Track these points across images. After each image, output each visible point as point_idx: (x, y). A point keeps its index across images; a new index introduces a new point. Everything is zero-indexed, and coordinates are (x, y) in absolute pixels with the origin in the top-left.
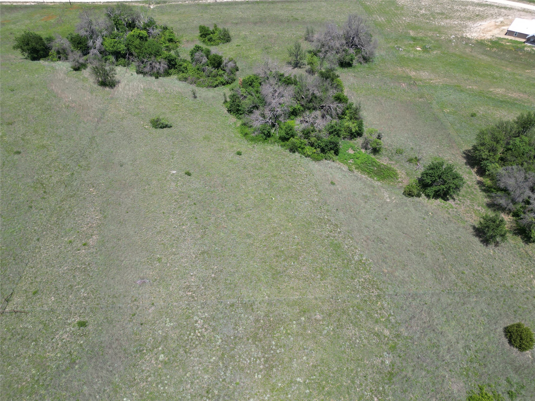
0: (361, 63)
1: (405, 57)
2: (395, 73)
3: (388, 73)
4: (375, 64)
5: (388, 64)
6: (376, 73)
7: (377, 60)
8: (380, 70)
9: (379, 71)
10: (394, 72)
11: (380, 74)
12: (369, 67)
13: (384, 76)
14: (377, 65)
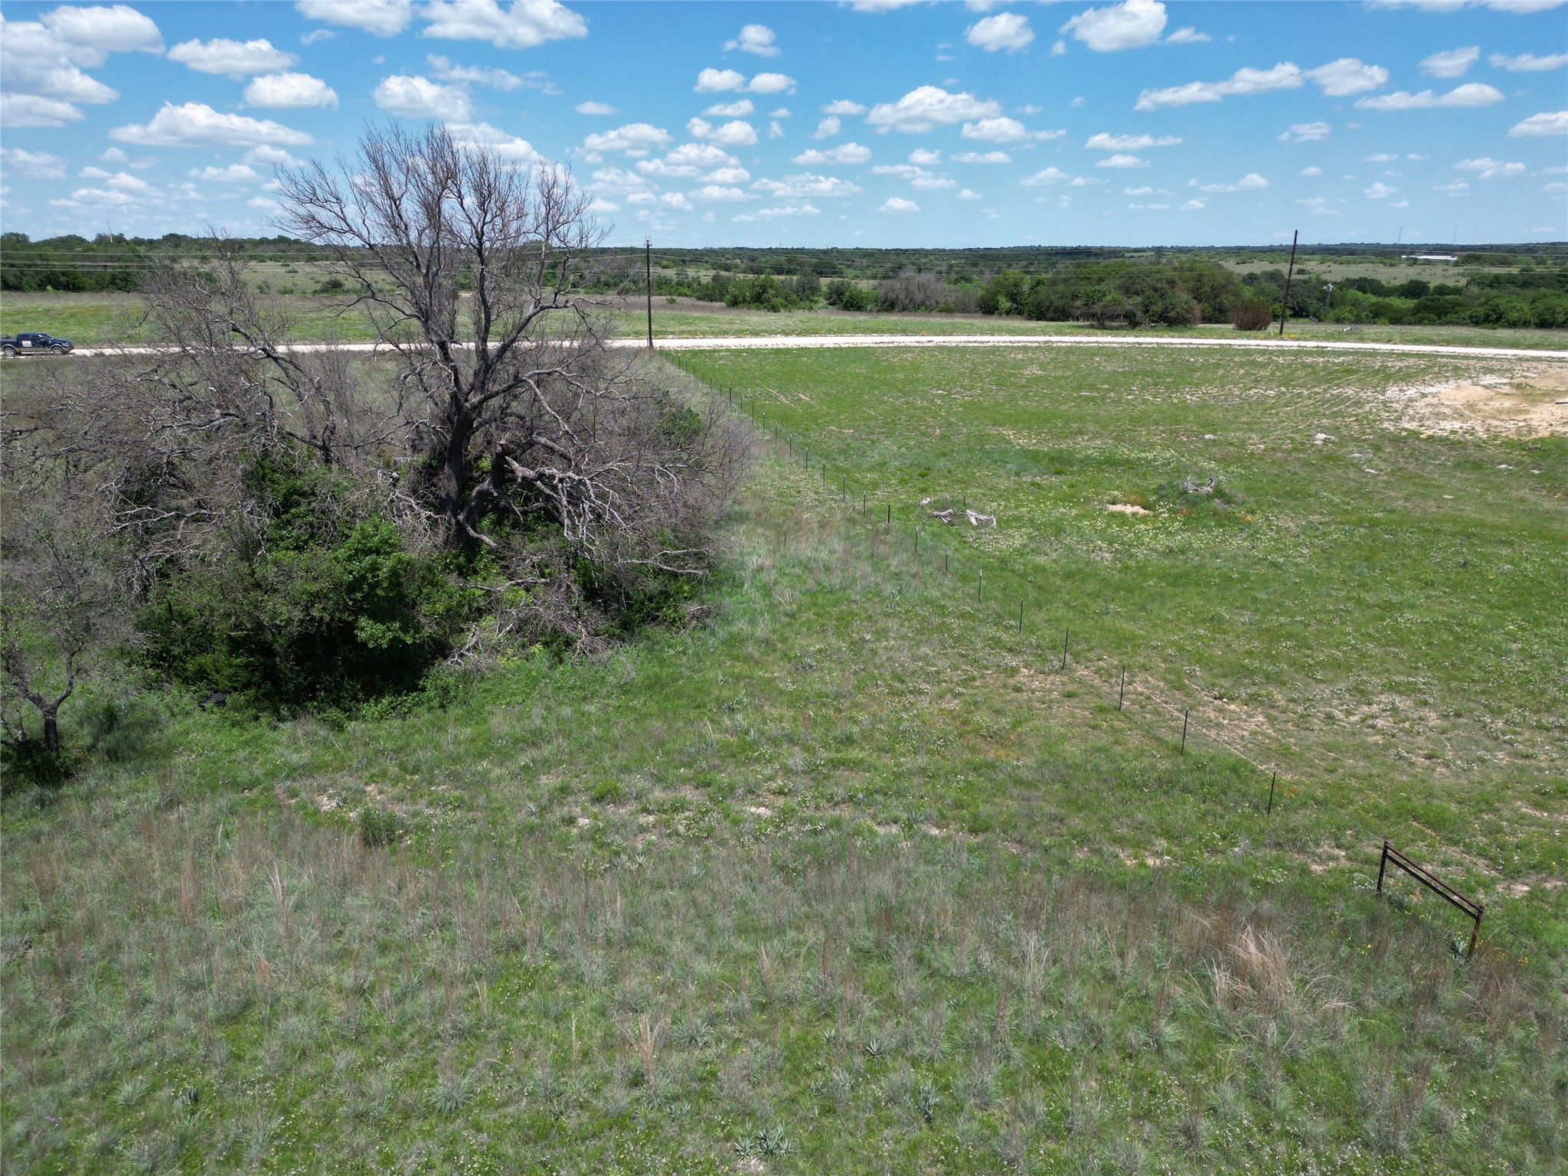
0: (559, 644)
1: (1039, 570)
2: (995, 737)
3: (899, 735)
4: (735, 641)
5: (881, 634)
6: (743, 752)
7: (762, 604)
8: (794, 700)
9: (780, 717)
10: (981, 718)
11: (797, 759)
12: (655, 685)
13: (858, 781)
14: (751, 649)
